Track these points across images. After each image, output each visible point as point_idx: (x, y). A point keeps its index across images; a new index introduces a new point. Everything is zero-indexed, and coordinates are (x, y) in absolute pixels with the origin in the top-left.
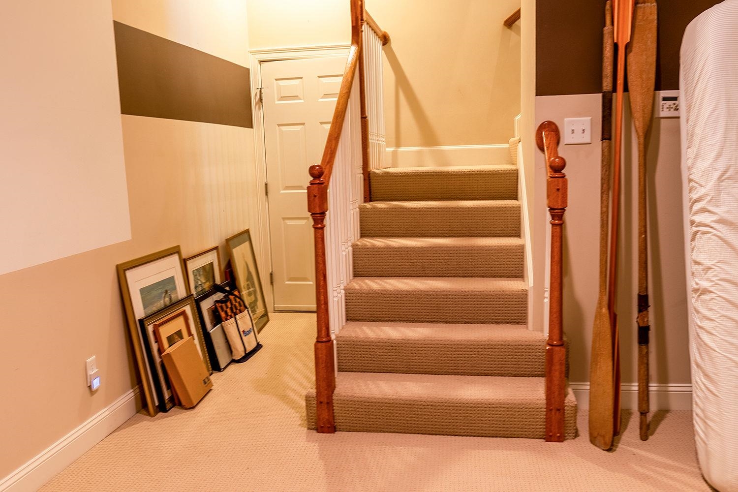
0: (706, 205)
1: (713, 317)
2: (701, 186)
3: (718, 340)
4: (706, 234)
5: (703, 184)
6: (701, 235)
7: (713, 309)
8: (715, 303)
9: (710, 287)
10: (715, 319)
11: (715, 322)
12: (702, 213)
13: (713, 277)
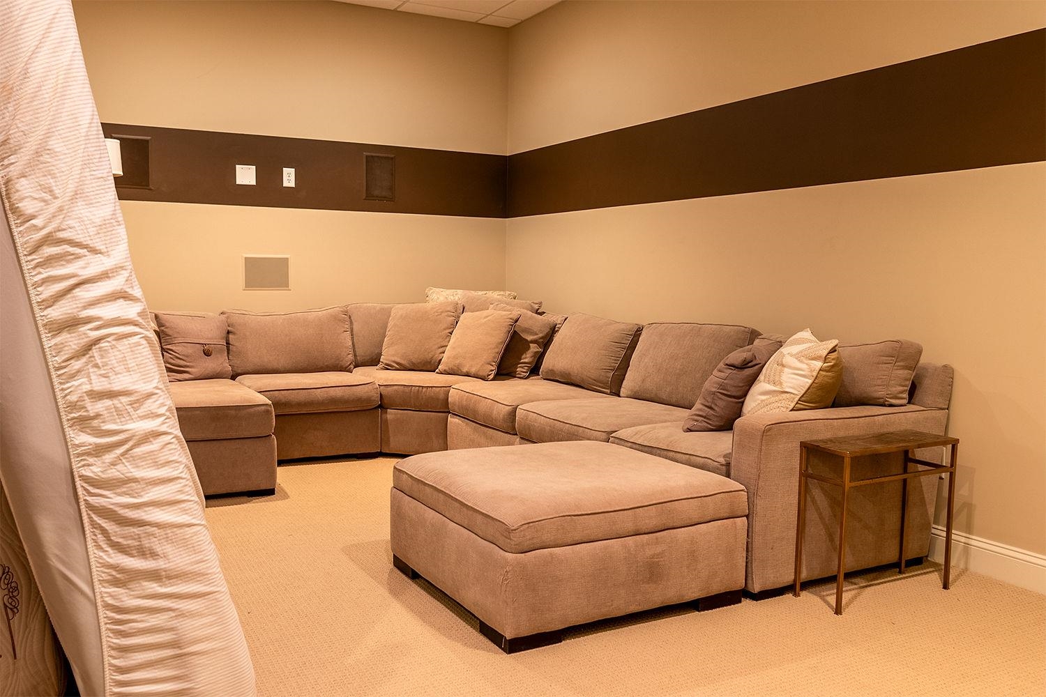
0: (125, 287)
1: (175, 474)
2: (94, 251)
3: (192, 506)
4: (126, 338)
5: (102, 248)
6: (114, 343)
7: (171, 461)
8: (172, 449)
9: (160, 426)
10: (180, 475)
11: (181, 481)
12: (109, 301)
13: (159, 408)
